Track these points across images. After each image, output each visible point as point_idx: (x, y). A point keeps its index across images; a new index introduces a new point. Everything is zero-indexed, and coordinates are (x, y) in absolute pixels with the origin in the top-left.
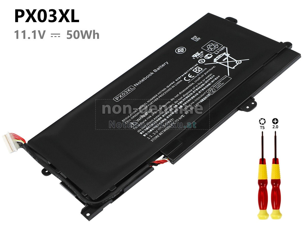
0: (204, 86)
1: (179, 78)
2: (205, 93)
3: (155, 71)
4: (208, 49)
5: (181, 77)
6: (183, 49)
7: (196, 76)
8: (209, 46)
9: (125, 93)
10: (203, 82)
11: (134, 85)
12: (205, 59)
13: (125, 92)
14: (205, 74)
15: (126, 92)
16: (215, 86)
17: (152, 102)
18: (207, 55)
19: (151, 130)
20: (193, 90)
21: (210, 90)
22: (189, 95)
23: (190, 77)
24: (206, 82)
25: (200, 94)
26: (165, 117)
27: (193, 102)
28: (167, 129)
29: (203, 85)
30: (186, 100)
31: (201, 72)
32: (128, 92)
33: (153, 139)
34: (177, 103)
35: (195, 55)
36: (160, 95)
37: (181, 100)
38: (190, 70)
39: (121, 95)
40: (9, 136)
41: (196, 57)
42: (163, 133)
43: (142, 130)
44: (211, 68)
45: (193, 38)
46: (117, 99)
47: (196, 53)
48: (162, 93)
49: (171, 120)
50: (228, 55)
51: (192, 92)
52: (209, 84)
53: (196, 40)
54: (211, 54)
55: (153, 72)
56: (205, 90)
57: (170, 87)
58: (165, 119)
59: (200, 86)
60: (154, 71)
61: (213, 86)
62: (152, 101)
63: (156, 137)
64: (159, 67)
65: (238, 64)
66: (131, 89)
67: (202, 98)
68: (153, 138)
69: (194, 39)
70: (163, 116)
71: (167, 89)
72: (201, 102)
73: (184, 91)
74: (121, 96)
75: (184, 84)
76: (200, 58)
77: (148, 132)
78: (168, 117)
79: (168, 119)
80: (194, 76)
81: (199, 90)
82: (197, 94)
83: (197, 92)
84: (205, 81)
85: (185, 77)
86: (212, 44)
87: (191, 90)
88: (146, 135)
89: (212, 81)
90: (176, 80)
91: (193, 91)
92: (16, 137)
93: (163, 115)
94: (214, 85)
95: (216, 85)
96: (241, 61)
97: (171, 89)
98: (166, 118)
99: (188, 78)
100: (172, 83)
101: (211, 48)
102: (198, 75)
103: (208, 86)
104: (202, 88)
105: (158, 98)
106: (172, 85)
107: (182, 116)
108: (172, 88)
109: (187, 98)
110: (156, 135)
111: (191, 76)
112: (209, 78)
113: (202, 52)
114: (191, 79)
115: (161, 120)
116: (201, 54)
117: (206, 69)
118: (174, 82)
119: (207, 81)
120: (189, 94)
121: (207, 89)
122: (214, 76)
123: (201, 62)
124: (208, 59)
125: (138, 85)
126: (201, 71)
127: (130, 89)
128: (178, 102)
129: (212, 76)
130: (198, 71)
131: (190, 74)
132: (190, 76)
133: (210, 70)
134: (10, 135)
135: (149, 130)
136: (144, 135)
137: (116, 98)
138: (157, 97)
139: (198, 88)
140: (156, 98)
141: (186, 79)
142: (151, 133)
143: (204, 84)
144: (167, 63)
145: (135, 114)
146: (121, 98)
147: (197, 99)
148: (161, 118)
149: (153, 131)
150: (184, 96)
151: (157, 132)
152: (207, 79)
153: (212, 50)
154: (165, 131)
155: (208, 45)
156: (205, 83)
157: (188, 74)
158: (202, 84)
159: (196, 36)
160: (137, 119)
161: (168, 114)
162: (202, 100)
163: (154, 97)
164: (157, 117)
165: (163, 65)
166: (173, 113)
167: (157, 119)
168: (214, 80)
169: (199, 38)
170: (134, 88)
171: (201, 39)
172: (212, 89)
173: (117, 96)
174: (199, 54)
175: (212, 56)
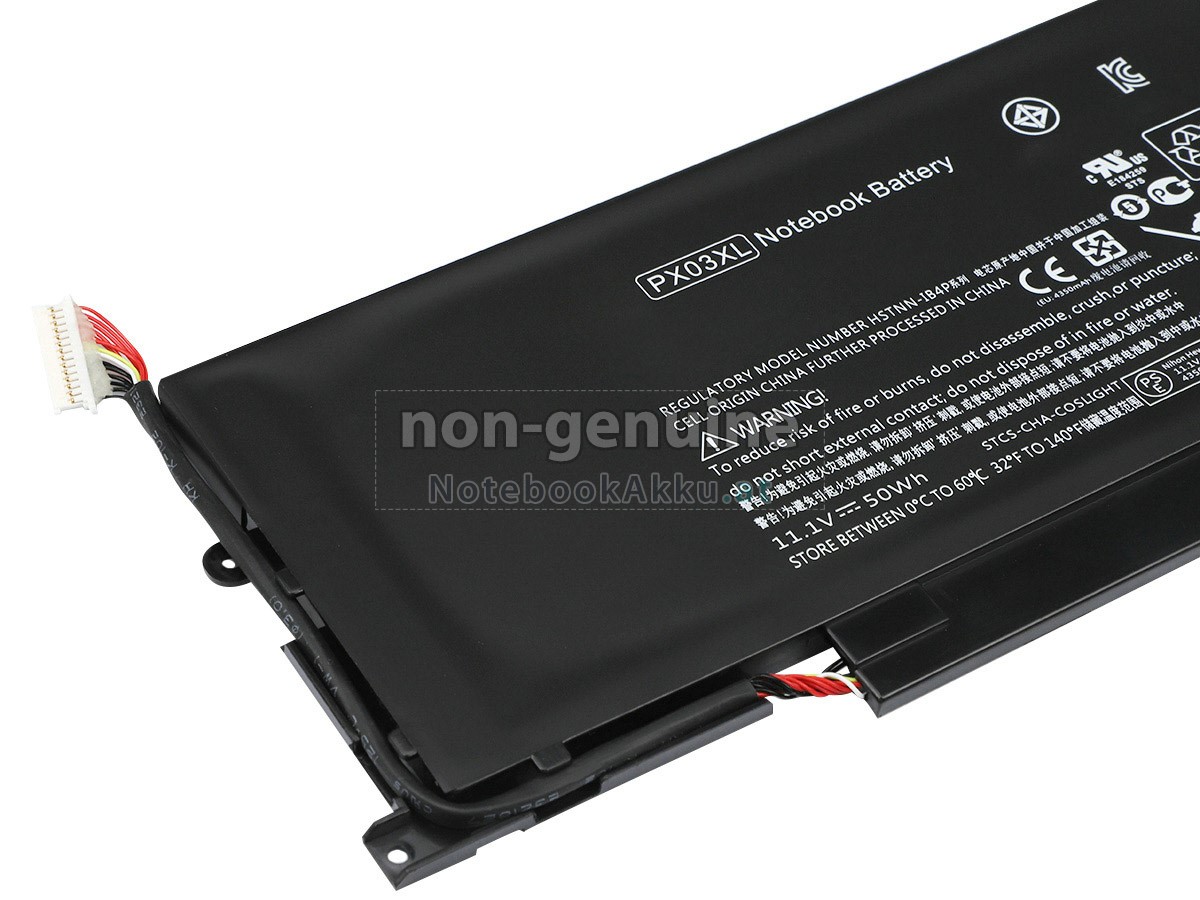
0: (1116, 348)
1: (996, 264)
2: (1113, 386)
3: (875, 191)
4: (1175, 151)
5: (1004, 260)
6: (1046, 110)
7: (1087, 282)
8: (1186, 134)
9: (703, 264)
10: (1118, 326)
11: (757, 235)
12: (1150, 201)
13: (700, 260)
14: (1137, 281)
15: (709, 260)
16: (1177, 366)
17: (834, 357)
18: (1162, 183)
19: (799, 505)
20: (1057, 353)
21: (1147, 375)
22: (1028, 373)
23: (1054, 274)
24: (1132, 328)
25: (1088, 385)
26: (885, 455)
27: (1045, 419)
28: (886, 522)
29: (1114, 337)
30: (1013, 395)
31: (1117, 268)
32: (719, 263)
33: (800, 554)
34: (962, 397)
35: (1099, 161)
36: (882, 326)
37: (985, 387)
38: (1058, 237)
39: (682, 272)
40: (70, 319)
41: (1106, 175)
42: (857, 535)
44: (1170, 259)
45: (1110, 69)
46: (655, 286)
47: (1108, 156)
48: (892, 321)
49: (910, 479)
52: (1147, 345)
53: (1120, 81)
54: (1185, 184)
55: (868, 194)
56: (1119, 370)
57: (940, 299)
58: (883, 467)
59: (1094, 337)
60: (870, 186)
61: (1164, 362)
62: (834, 346)
63: (821, 549)
64: (902, 176)
66: (736, 255)
67: (1094, 408)
68: (801, 547)
69: (1114, 75)
70: (876, 446)
71: (923, 306)
72: (1083, 430)
73: (1006, 342)
74: (677, 275)
75: (1014, 308)
76: (1121, 189)
77: (785, 509)
78: (898, 460)
79: (898, 473)
81: (1087, 361)
82: (1073, 380)
83: (1074, 367)
84: (1128, 320)
85: (1028, 271)
87: (1047, 349)
88: (769, 522)
89: (1166, 334)
90: (978, 272)
91: (1056, 360)
92: (105, 333)
93: (875, 443)
94: (1173, 358)
95: (1178, 361)
97: (941, 310)
98: (890, 463)
99: (1039, 278)
100: (952, 282)
101: (1191, 151)
102: (1096, 276)
103: (1141, 351)
104: (1108, 352)
105: (868, 341)
106: (954, 293)
107: (972, 474)
108: (947, 306)
109: (1015, 382)
110: (820, 538)
112: (1151, 310)
113: (1140, 158)
114: (1057, 286)
115: (862, 465)
116: (1132, 169)
117: (1143, 255)
118: (963, 279)
119: (1139, 322)
120: (1032, 365)
121: (1129, 365)
122: (1179, 305)
123: (1126, 211)
124: (1166, 203)
125: (777, 240)
126: (1115, 261)
127: (730, 251)
128: (968, 395)
129: (1169, 302)
130: (1099, 252)
131: (1053, 259)
132: (1054, 267)
133: (1163, 269)
134: (76, 312)
135: (788, 500)
136: (761, 522)
137: (649, 280)
138: (864, 335)
139: (1085, 350)
140: (854, 338)
141: (1029, 279)
142: (797, 522)
143: (1119, 334)
144: (949, 166)
145: (733, 392)
146: (676, 283)
147: (1069, 407)
148: (862, 453)
149: (809, 514)
150: (1002, 368)
151: (831, 525)
152: (1142, 314)
153: (1193, 162)
154: (870, 527)
155: (1180, 130)
156: (1126, 330)
157: (1042, 256)
158: (1106, 331)
159: (1124, 62)
161: (905, 445)
162: (1094, 422)
163: (849, 329)
164: (841, 443)
165: (924, 173)
166: (928, 446)
167: (843, 452)
168: (1175, 329)
169: (1138, 78)
170: (750, 252)
171: (1148, 83)
172: (1158, 375)
173: (660, 272)
174: (1124, 165)
175: (1189, 193)
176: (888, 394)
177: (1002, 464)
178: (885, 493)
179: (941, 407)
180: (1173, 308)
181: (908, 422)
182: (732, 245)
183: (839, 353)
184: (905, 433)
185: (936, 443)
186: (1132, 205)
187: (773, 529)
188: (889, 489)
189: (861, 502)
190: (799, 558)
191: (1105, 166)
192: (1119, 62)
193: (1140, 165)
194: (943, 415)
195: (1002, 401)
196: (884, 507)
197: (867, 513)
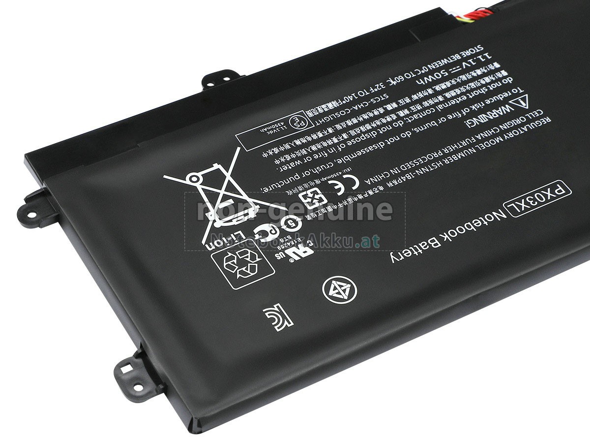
0: (314, 142)
1: (371, 193)
2: (319, 122)
3: (437, 242)
4: (258, 260)
5: (366, 195)
6: (330, 294)
7: (323, 179)
9: (535, 200)
10: (311, 154)
11: (505, 217)
12: (279, 227)
13: (536, 203)
14: (297, 177)
15: (531, 202)
17: (461, 145)
18: (270, 238)
19: (479, 72)
20: (345, 141)
21: (301, 127)
22: (361, 131)
23: (340, 185)
24: (304, 152)
25: (331, 124)
26: (436, 94)
27: (356, 108)
28: (438, 63)
29: (314, 148)
30: (370, 120)
31: (306, 186)
32: (525, 201)
34: (396, 121)
35: (304, 255)
36: (436, 160)
37: (384, 125)
38: (335, 207)
39: (546, 196)
41: (301, 246)
42: (451, 58)
43: (500, 79)
44: (276, 189)
45: (286, 323)
46: (560, 188)
47: (297, 258)
48: (430, 162)
49: (425, 82)
50: (212, 215)
51: (351, 138)
52: (298, 142)
53: (281, 313)
54: (257, 237)
55: (441, 240)
56: (314, 131)
57: (403, 173)
58: (438, 88)
59: (324, 149)
60: (440, 245)
61: (292, 133)
62: (461, 150)
63: (468, 53)
64: (420, 251)
65: (199, 174)
66: (517, 205)
67: (331, 112)
68: (477, 54)
69: (284, 318)
70: (441, 98)
71: (412, 170)
72: (337, 101)
73: (371, 148)
74: (549, 194)
75: (363, 168)
76: (294, 236)
77: (486, 71)
78: (430, 91)
79: (430, 85)
80: (330, 182)
81: (330, 136)
82: (338, 127)
83: (337, 133)
84: (305, 156)
85: (354, 188)
86: (238, 276)
87: (350, 143)
88: (493, 65)
89: (287, 146)
90: (381, 188)
91: (346, 137)
93: (441, 100)
96: (188, 182)
97: (403, 167)
98: (434, 90)
99: (348, 183)
101: (248, 259)
102: (318, 182)
103: (302, 139)
104: (319, 140)
105: (443, 152)
106: (396, 177)
107: (395, 83)
108: (400, 170)
109: (368, 127)
110: (469, 57)
111: (336, 187)
112: (293, 160)
113: (279, 256)
114: (339, 179)
115: (448, 90)
116: (286, 249)
117: (290, 193)
118: (390, 185)
119: (299, 155)
120: (359, 135)
121: (308, 133)
122: (277, 162)
123: (294, 221)
125: (494, 213)
126: (306, 190)
128: (393, 121)
129: (282, 164)
130: (314, 196)
131: (339, 194)
132: (339, 189)
133: (280, 184)
135: (484, 75)
136: (497, 65)
137: (564, 192)
138: (445, 156)
139: (330, 142)
140: (450, 154)
141: (354, 183)
142: (480, 65)
143: (311, 149)
144: (392, 257)
145: (513, 128)
146: (549, 189)
147: (343, 113)
148: (448, 95)
149: (473, 68)
150: (374, 134)
151: (464, 63)
152: (297, 158)
153: (249, 251)
154: (445, 61)
156: (307, 151)
157: (345, 196)
158: (316, 152)
159: (276, 327)
160: (509, 111)
161: (426, 98)
162: (331, 105)
163: (453, 159)
164: (458, 100)
165: (408, 253)
166: (415, 97)
167: (457, 96)
168: (282, 149)
169: (269, 315)
170: (508, 206)
171: (264, 311)
172: (296, 127)
173: (558, 196)
174: (289, 252)
175: (256, 231)
176: (433, 123)
177: (380, 87)
178: (438, 76)
179: (407, 116)
180: (280, 160)
181: (424, 109)
182: (519, 211)
183: (458, 146)
184: (426, 104)
185: (411, 99)
186: (290, 224)
187: (491, 62)
188: (435, 78)
189: (449, 72)
190: (479, 49)
191: (301, 251)
192: (278, 328)
193: (280, 251)
194: (406, 112)
195: (376, 118)
196: (438, 70)
197: (446, 67)
